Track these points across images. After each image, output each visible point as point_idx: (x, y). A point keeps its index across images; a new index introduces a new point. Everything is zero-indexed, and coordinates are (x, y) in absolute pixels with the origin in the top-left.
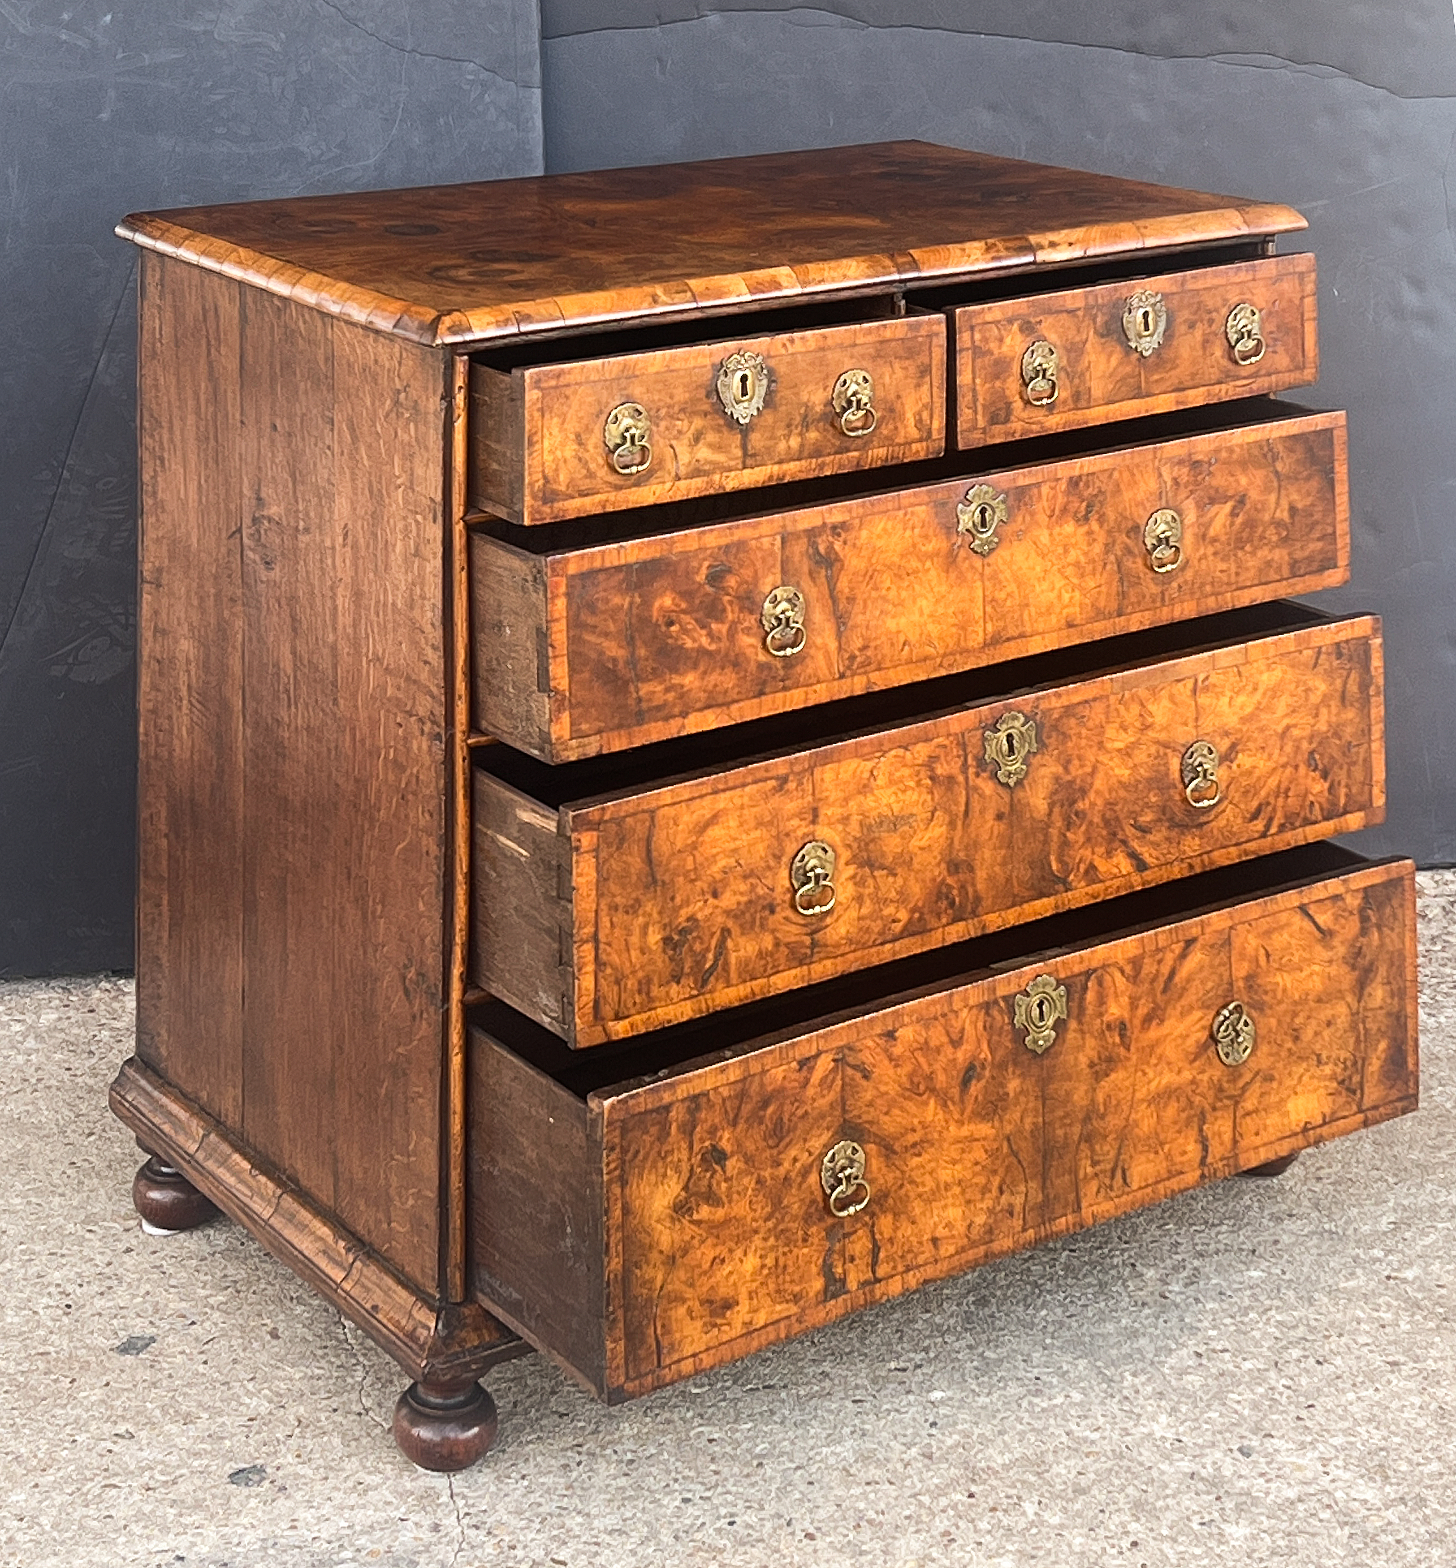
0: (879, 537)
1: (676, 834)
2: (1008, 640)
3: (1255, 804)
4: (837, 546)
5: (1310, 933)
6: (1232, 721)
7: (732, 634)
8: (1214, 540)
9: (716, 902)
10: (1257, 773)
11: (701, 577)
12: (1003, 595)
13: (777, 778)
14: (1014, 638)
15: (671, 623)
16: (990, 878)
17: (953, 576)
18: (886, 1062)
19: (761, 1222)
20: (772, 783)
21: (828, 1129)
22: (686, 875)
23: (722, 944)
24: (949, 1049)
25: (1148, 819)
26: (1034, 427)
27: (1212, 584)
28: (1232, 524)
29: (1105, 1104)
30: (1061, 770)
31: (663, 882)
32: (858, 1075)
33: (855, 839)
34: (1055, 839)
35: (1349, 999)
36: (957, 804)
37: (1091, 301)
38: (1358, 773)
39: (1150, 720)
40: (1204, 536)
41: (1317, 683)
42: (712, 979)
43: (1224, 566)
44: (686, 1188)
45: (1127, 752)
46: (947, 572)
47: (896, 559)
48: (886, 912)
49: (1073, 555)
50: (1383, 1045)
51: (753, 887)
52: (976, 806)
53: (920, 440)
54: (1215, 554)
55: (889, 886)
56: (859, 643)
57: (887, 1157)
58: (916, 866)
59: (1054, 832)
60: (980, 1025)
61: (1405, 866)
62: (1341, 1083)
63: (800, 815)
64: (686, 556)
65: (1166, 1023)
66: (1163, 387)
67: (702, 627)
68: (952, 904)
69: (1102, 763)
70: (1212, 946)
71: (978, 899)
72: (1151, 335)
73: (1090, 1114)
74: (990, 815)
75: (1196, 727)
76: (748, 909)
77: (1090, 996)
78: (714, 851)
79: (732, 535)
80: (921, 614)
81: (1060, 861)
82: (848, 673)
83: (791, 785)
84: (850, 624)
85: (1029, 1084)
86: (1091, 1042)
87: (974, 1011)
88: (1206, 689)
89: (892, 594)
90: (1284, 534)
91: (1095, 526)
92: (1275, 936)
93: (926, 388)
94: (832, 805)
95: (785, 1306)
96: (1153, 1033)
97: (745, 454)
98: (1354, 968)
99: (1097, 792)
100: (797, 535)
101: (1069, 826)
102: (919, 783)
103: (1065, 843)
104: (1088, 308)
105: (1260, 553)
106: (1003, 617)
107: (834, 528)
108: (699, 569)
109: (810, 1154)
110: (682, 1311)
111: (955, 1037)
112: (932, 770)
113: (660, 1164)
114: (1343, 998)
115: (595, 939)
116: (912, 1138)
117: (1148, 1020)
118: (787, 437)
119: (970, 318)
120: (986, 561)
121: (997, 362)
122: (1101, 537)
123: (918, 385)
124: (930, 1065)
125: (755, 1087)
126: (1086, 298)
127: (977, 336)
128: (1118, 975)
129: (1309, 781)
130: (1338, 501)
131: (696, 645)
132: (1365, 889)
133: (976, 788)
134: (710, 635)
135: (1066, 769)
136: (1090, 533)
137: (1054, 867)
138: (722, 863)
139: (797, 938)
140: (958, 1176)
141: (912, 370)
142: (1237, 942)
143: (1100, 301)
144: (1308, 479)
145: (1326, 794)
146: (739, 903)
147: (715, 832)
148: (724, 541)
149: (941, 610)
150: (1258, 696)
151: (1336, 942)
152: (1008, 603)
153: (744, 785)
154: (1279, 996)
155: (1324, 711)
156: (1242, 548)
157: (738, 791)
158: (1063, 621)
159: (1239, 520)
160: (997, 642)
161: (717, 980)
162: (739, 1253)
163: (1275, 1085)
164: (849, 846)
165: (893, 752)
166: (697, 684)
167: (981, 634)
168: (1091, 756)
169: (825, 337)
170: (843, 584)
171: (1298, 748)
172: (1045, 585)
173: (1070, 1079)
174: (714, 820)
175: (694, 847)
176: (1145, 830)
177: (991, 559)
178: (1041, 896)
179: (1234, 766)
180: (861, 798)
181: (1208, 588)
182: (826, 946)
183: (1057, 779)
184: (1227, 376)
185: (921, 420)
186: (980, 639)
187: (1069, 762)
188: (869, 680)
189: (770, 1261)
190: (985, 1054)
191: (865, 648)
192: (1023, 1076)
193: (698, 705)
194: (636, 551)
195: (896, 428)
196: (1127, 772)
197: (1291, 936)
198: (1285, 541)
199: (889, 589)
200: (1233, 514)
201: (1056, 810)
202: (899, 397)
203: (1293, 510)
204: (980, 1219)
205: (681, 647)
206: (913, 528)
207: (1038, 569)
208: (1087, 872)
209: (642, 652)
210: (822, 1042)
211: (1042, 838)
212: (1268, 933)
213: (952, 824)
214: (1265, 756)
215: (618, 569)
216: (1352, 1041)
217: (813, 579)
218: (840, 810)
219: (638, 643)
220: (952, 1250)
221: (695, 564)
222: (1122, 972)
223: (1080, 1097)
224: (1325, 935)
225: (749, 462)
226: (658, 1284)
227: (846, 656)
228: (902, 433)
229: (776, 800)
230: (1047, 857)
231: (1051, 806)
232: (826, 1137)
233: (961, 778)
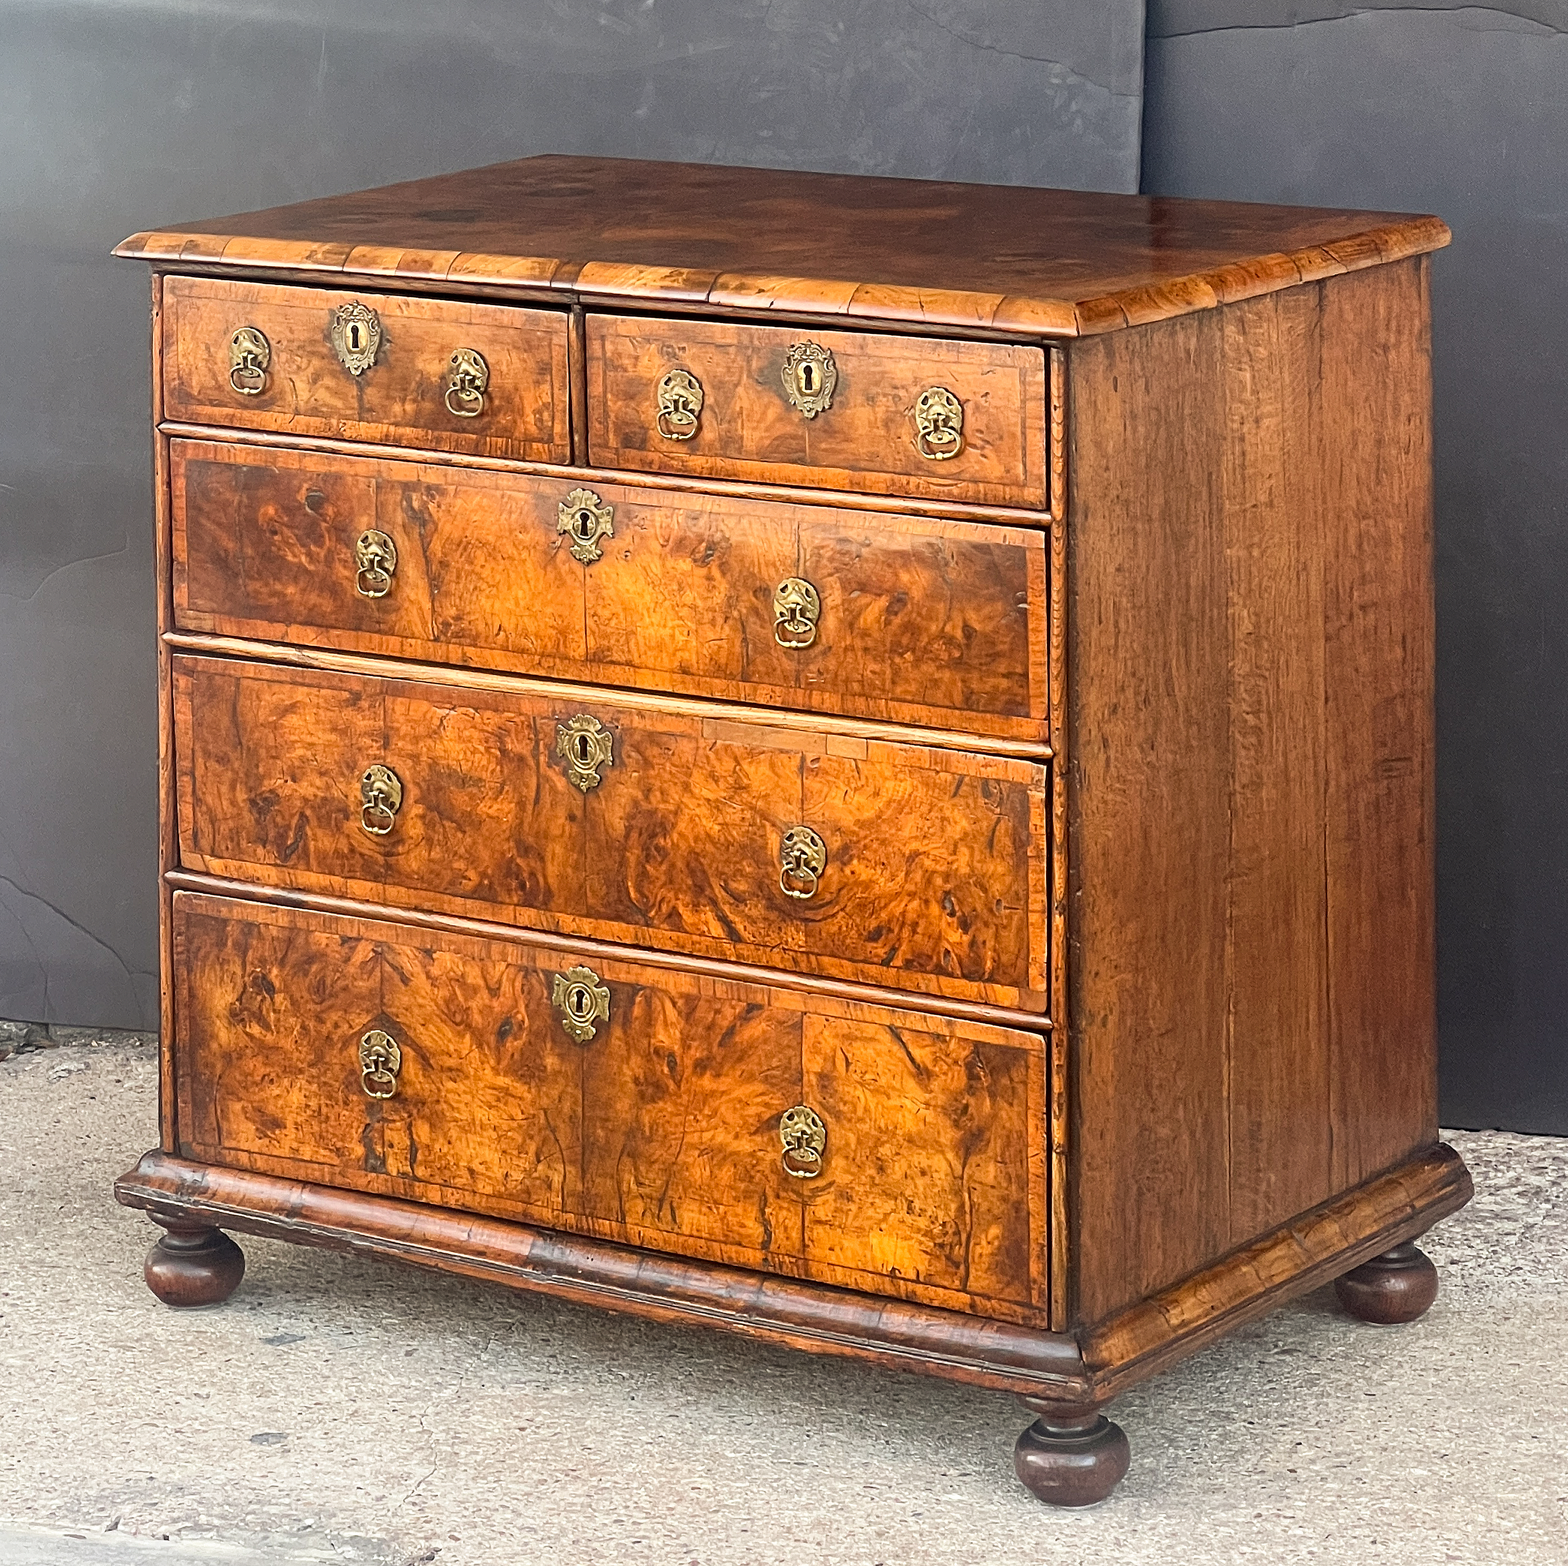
0: (475, 511)
1: (259, 707)
2: (612, 662)
3: (873, 924)
4: (432, 506)
5: (901, 1060)
6: (848, 821)
7: (329, 561)
8: (865, 634)
9: (295, 786)
10: (877, 890)
11: (301, 497)
12: (606, 613)
13: (350, 691)
14: (619, 664)
15: (275, 533)
16: (562, 877)
17: (551, 576)
18: (424, 977)
19: (305, 1065)
20: (346, 695)
21: (368, 1012)
22: (268, 749)
23: (300, 828)
24: (485, 994)
25: (742, 888)
26: (675, 463)
27: (861, 682)
28: (888, 623)
29: (651, 1128)
30: (640, 796)
31: (249, 749)
32: (397, 978)
33: (424, 780)
34: (633, 865)
35: (950, 1156)
36: (527, 786)
37: (746, 341)
38: (1009, 938)
39: (745, 781)
40: (851, 625)
41: (957, 815)
42: (294, 856)
43: (876, 667)
44: (240, 999)
45: (716, 806)
46: (545, 568)
47: (491, 539)
48: (456, 865)
49: (689, 597)
50: (995, 1231)
51: (328, 787)
52: (546, 798)
53: (540, 441)
54: (866, 650)
55: (462, 842)
56: (453, 612)
57: (424, 1070)
58: (484, 830)
59: (632, 857)
60: (518, 985)
61: (1031, 1040)
62: (942, 1246)
63: (370, 734)
64: (287, 473)
65: (723, 1079)
66: (833, 459)
67: (303, 546)
68: (522, 886)
69: (687, 806)
70: (781, 1023)
71: (549, 893)
72: (816, 395)
73: (633, 1131)
74: (562, 813)
75: (802, 809)
76: (324, 805)
77: (637, 1011)
78: (293, 738)
79: (330, 465)
80: (517, 604)
81: (639, 890)
82: (442, 638)
83: (365, 704)
84: (444, 589)
85: (569, 1068)
86: (636, 1061)
87: (512, 970)
88: (816, 772)
89: (486, 573)
90: (957, 654)
91: (716, 573)
92: (857, 1044)
93: (546, 387)
94: (403, 738)
95: (327, 1153)
96: (707, 1082)
97: (361, 407)
98: (956, 1124)
99: (680, 834)
100: (392, 484)
101: (648, 858)
102: (487, 749)
103: (643, 875)
104: (740, 347)
105: (924, 667)
106: (606, 636)
107: (429, 488)
108: (300, 488)
109: (351, 1027)
110: (238, 1106)
111: (494, 986)
112: (502, 742)
113: (218, 967)
114: (943, 1152)
115: (192, 774)
116: (451, 1062)
117: (701, 1066)
118: (403, 401)
119: (601, 327)
120: (588, 570)
121: (630, 382)
122: (723, 586)
123: (537, 383)
124: (466, 1000)
125: (301, 940)
126: (739, 335)
127: (609, 347)
128: (668, 1005)
129: (943, 925)
130: (1032, 638)
131: (296, 560)
132: (977, 1044)
133: (548, 779)
134: (309, 554)
135: (647, 798)
136: (709, 578)
137: (632, 895)
138: (300, 752)
139: (371, 853)
140: (495, 1122)
141: (531, 364)
142: (810, 1033)
143: (756, 342)
144: (991, 599)
145: (966, 948)
146: (315, 796)
147: (292, 720)
148: (323, 469)
149: (537, 607)
150: (880, 803)
151: (935, 1085)
152: (613, 623)
153: (319, 687)
154: (860, 1112)
155: (963, 850)
156: (901, 655)
157: (314, 691)
158: (677, 664)
159: (897, 621)
160: (600, 661)
161: (298, 858)
162: (286, 1082)
163: (853, 1207)
164: (417, 784)
165: (463, 710)
166: (297, 597)
167: (583, 646)
168: (675, 794)
169: (440, 308)
170: (436, 547)
171: (929, 881)
172: (656, 619)
173: (613, 1084)
174: (292, 708)
175: (275, 727)
176: (738, 899)
177: (594, 569)
178: (618, 918)
179: (848, 871)
180: (430, 742)
181: (856, 687)
182: (400, 873)
183: (636, 803)
184: (919, 469)
185: (541, 420)
186: (582, 650)
187: (649, 790)
188: (464, 654)
189: (313, 1103)
190: (522, 1014)
191: (458, 618)
192: (561, 1056)
193: (300, 619)
194: (244, 455)
195: (515, 422)
196: (717, 828)
197: (878, 1054)
198: (958, 664)
199: (483, 566)
200: (890, 611)
201: (634, 835)
202: (517, 389)
203: (968, 631)
204: (517, 1175)
205: (283, 558)
206: (510, 513)
207: (648, 598)
208: (670, 916)
209: (249, 551)
210: (362, 929)
211: (618, 859)
212: (849, 1038)
213: (521, 805)
214: (887, 873)
215: (229, 466)
216: (953, 1206)
217: (407, 534)
218: (409, 747)
219: (246, 541)
220: (489, 1190)
221: (295, 482)
222: (674, 1004)
223: (623, 1106)
224: (922, 1074)
225: (366, 415)
226: (218, 1073)
227: (440, 620)
228: (522, 428)
229: (348, 713)
230: (625, 878)
231: (629, 829)
232: (365, 1019)
233: (532, 762)
